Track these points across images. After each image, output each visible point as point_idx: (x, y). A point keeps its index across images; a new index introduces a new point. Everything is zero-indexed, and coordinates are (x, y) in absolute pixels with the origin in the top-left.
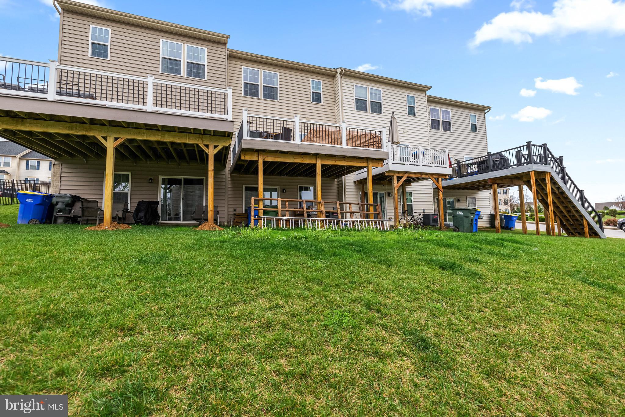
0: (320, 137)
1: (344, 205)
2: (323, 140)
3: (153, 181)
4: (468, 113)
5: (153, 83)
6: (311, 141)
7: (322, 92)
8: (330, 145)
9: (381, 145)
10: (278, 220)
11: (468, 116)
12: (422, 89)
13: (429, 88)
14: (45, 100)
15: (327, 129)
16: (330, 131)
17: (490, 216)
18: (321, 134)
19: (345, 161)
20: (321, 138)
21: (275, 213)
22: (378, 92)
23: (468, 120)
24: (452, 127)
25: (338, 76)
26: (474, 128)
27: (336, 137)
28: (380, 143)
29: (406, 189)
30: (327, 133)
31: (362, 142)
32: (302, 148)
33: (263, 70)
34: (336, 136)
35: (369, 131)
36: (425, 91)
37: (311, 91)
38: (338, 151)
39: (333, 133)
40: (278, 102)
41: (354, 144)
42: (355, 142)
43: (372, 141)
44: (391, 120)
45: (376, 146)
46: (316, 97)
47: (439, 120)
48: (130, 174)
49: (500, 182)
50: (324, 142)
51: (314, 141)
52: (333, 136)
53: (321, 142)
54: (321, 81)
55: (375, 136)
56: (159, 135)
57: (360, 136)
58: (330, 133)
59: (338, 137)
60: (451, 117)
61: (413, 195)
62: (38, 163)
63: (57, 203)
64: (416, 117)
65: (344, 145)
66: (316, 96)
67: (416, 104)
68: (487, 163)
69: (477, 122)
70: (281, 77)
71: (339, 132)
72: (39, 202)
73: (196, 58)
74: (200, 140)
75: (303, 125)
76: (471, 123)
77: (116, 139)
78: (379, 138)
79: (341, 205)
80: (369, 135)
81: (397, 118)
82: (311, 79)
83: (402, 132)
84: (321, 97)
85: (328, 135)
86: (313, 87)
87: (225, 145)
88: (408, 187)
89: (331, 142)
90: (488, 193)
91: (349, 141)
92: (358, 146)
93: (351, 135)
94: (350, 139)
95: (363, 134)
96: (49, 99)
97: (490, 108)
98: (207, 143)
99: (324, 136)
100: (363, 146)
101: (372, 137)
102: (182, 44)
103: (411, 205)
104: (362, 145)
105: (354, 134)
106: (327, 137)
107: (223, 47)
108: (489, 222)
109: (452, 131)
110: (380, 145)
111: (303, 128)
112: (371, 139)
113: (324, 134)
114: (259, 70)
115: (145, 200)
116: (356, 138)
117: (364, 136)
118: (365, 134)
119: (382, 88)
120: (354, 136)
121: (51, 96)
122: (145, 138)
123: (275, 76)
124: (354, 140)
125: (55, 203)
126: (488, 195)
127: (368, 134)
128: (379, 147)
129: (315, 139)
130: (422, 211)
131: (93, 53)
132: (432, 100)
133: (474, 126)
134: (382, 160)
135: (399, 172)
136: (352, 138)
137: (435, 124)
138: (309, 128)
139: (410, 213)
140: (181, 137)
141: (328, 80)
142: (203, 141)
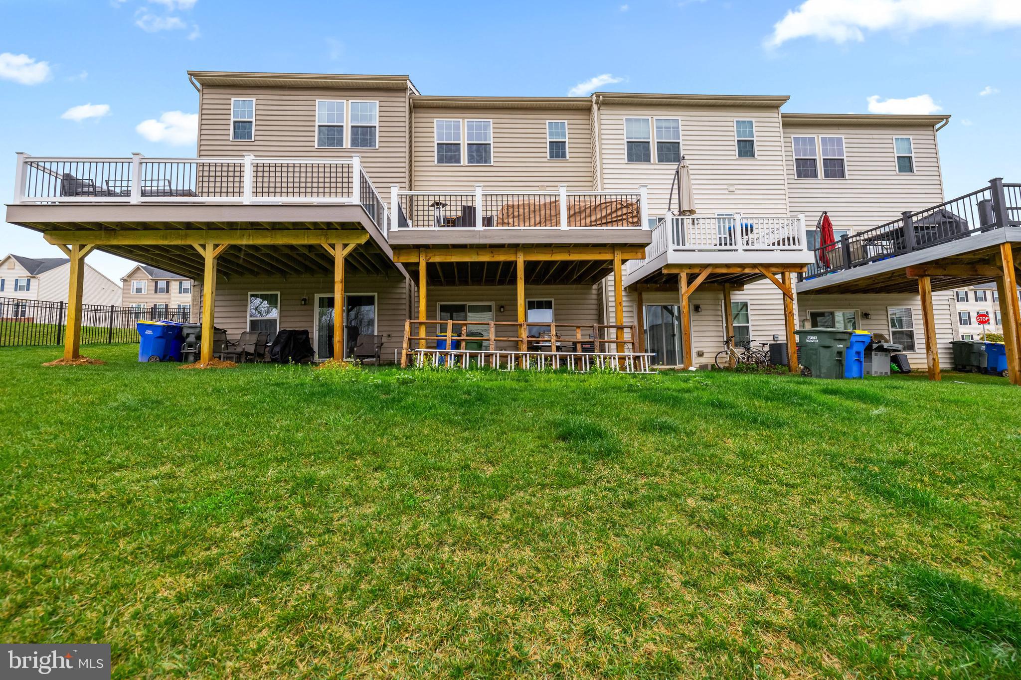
0: (519, 216)
1: (606, 329)
2: (524, 220)
3: (307, 302)
4: (890, 137)
5: (252, 164)
6: (503, 224)
7: (567, 140)
8: (538, 228)
9: (639, 219)
10: (488, 356)
11: (890, 141)
12: (769, 104)
13: (785, 99)
14: (127, 205)
15: (532, 202)
16: (537, 203)
17: (951, 346)
18: (521, 211)
19: (569, 253)
20: (522, 217)
21: (475, 345)
22: (672, 124)
23: (891, 150)
24: (846, 168)
25: (595, 107)
26: (906, 164)
27: (550, 212)
28: (635, 217)
29: (732, 297)
30: (532, 208)
31: (599, 216)
32: (486, 237)
33: (466, 120)
34: (548, 212)
35: (613, 197)
36: (777, 107)
37: (548, 140)
38: (550, 237)
39: (542, 208)
40: (492, 166)
41: (583, 222)
42: (585, 218)
43: (619, 213)
44: (678, 172)
45: (628, 221)
46: (558, 150)
47: (815, 160)
48: (279, 293)
49: (939, 272)
50: (527, 224)
51: (508, 224)
52: (543, 212)
53: (522, 223)
54: (566, 122)
55: (625, 205)
56: (268, 237)
57: (596, 207)
58: (537, 208)
59: (553, 213)
60: (845, 150)
61: (750, 307)
62: (168, 283)
63: (188, 335)
64: (756, 160)
65: (564, 226)
66: (558, 147)
67: (755, 134)
68: (902, 236)
69: (913, 151)
70: (496, 126)
71: (555, 204)
72: (159, 334)
73: (364, 117)
74: (323, 238)
75: (489, 198)
76: (896, 155)
77: (216, 246)
78: (635, 207)
79: (601, 330)
80: (614, 205)
81: (690, 167)
82: (548, 121)
83: (726, 192)
84: (565, 149)
85: (534, 211)
86: (551, 134)
87: (359, 242)
88: (738, 292)
89: (540, 223)
90: (947, 298)
91: (572, 219)
92: (591, 225)
93: (577, 207)
94: (575, 214)
95: (600, 204)
96: (132, 203)
97: (947, 118)
98: (333, 242)
99: (527, 214)
100: (601, 224)
101: (619, 206)
102: (345, 101)
103: (747, 327)
104: (598, 222)
105: (582, 204)
106: (532, 215)
107: (402, 94)
108: (951, 358)
109: (847, 177)
110: (635, 220)
111: (489, 203)
112: (616, 210)
113: (527, 210)
114: (461, 120)
115: (297, 329)
116: (588, 211)
117: (604, 206)
118: (606, 203)
119: (680, 117)
120: (583, 208)
121: (135, 198)
122: (251, 242)
123: (486, 127)
124: (583, 216)
125: (185, 335)
126: (947, 302)
127: (611, 202)
128: (633, 224)
129: (511, 221)
130: (771, 338)
131: (236, 136)
132: (791, 123)
133: (907, 160)
134: (642, 246)
135: (690, 266)
136: (580, 212)
137: (805, 168)
138: (500, 203)
139: (744, 343)
140: (297, 236)
141: (578, 119)
142: (327, 239)
